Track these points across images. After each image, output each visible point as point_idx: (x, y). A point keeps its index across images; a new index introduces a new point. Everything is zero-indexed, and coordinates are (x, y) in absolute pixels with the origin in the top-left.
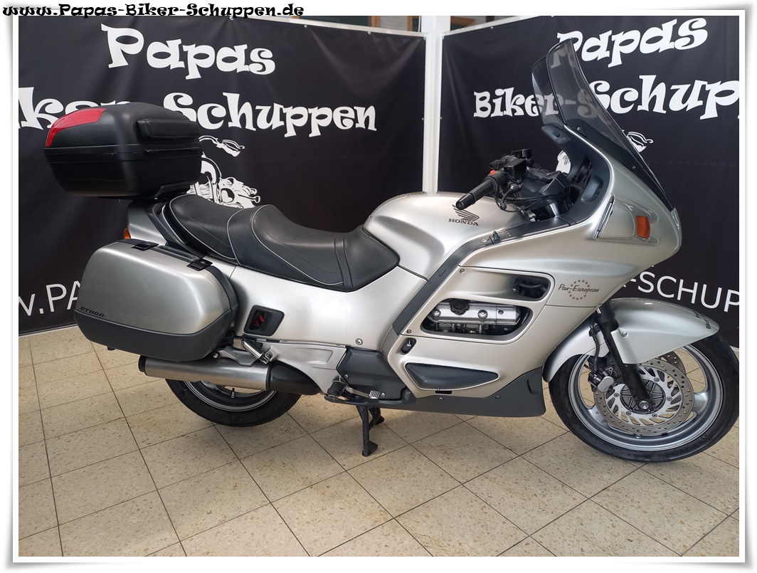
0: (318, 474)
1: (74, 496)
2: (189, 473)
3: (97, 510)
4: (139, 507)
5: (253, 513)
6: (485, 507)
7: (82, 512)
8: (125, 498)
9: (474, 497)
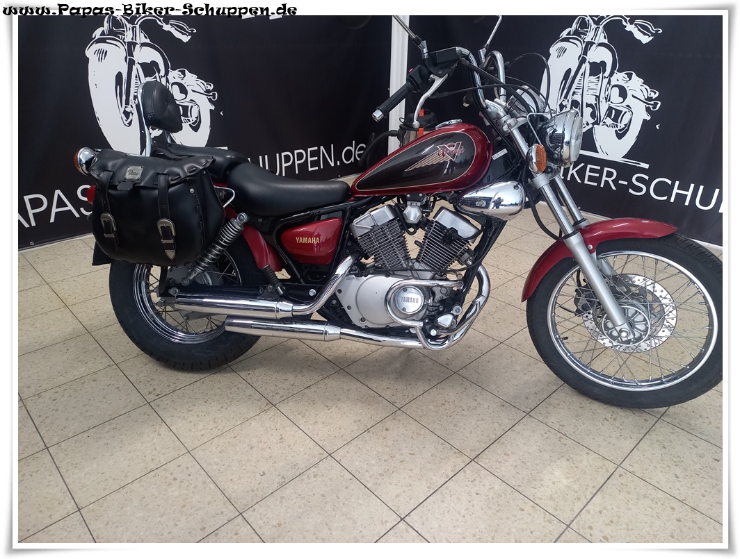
0: (369, 415)
1: (86, 470)
2: (220, 427)
3: (123, 484)
4: (175, 476)
5: (313, 469)
6: (561, 438)
7: (105, 489)
8: (153, 466)
9: (546, 428)
